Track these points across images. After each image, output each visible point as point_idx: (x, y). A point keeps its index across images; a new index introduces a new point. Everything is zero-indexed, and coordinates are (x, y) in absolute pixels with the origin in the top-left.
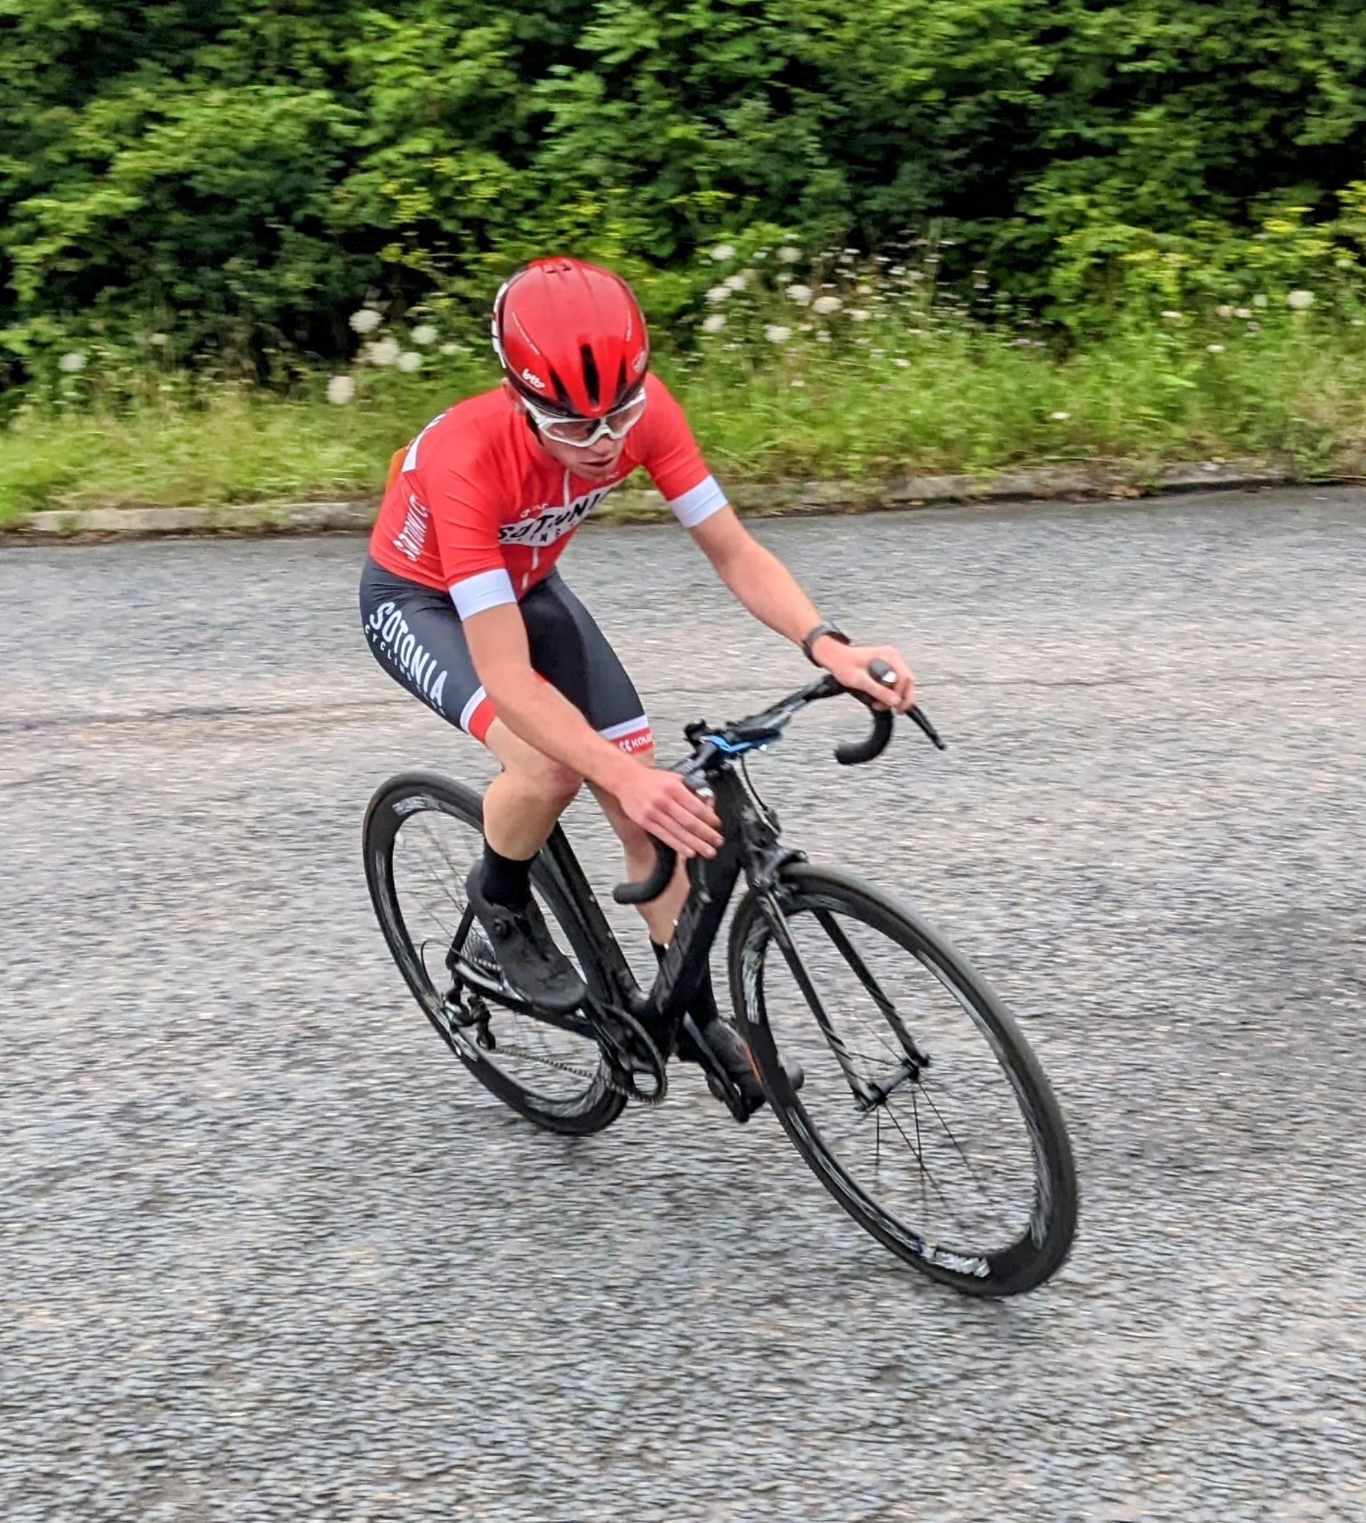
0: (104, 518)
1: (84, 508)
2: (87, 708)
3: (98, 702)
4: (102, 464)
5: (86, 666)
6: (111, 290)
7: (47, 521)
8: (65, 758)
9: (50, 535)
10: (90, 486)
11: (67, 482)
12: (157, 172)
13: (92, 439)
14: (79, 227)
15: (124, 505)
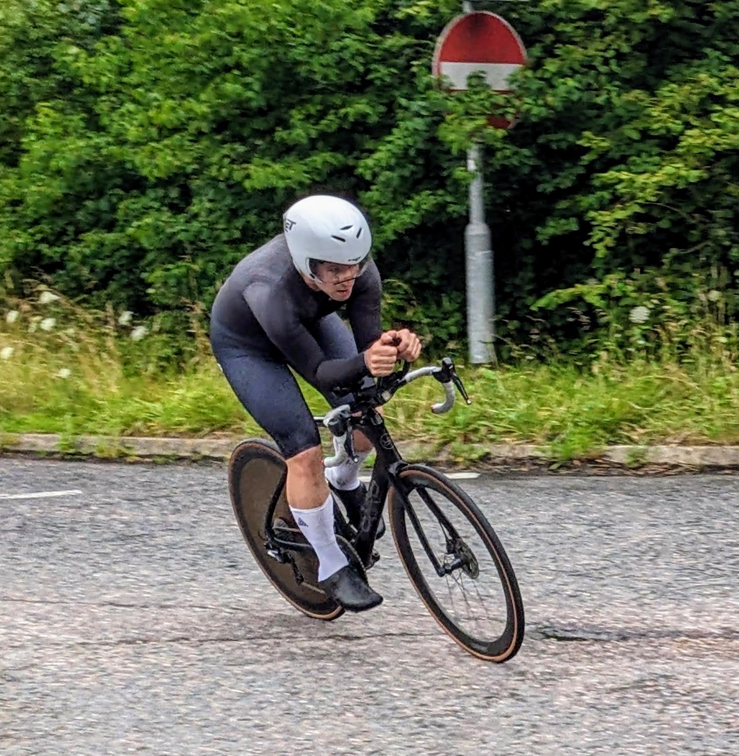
0: (667, 453)
1: (650, 443)
2: (672, 623)
3: (682, 619)
4: (666, 405)
5: (668, 585)
6: (674, 251)
7: (619, 453)
8: (659, 667)
9: (621, 466)
10: (655, 424)
11: (637, 420)
12: (718, 148)
13: (658, 382)
14: (650, 195)
15: (684, 443)
